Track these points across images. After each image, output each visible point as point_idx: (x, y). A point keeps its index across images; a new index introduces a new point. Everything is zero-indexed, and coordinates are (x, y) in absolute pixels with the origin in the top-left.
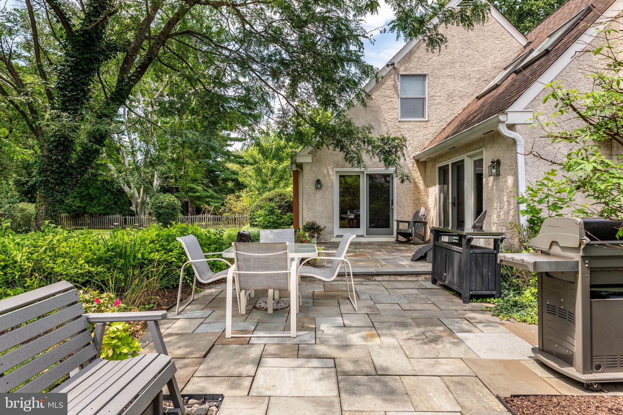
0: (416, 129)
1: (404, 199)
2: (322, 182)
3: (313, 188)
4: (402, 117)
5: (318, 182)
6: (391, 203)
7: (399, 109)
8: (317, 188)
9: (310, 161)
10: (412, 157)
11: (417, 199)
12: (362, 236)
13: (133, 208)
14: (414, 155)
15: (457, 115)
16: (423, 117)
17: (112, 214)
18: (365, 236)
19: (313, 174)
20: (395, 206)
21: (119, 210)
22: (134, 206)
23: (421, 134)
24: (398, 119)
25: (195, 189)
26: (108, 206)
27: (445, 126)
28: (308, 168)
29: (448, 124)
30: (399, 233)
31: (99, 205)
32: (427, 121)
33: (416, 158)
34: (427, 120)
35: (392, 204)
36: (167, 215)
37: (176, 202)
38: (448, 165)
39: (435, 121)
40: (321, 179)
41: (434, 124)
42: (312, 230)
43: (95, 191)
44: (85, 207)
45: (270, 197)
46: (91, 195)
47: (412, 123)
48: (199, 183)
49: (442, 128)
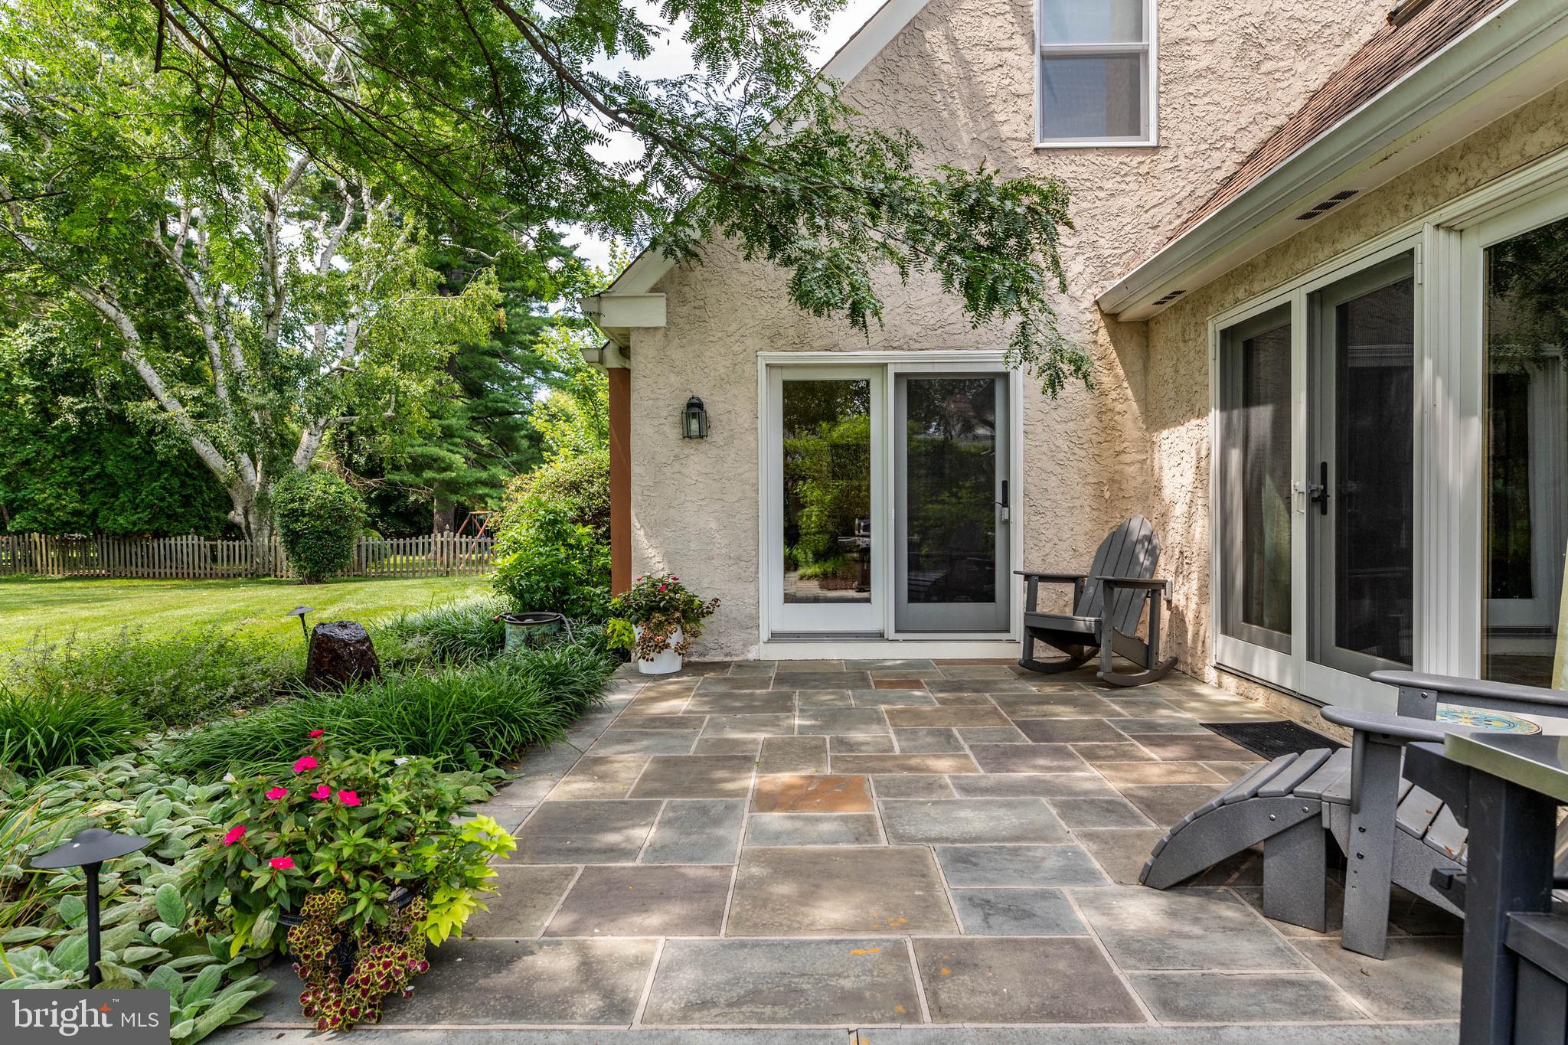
0: (1108, 185)
1: (1053, 481)
2: (711, 410)
3: (674, 433)
4: (1045, 135)
5: (695, 408)
6: (999, 498)
7: (1036, 98)
8: (688, 436)
9: (661, 321)
10: (1088, 302)
11: (1112, 481)
12: (880, 636)
13: (236, 516)
14: (1097, 292)
15: (1282, 120)
16: (1134, 129)
17: (175, 535)
18: (891, 633)
19: (673, 378)
20: (1018, 511)
21: (195, 521)
22: (240, 510)
23: (1129, 202)
24: (1029, 140)
25: (442, 459)
26: (161, 509)
27: (1229, 168)
28: (652, 353)
29: (1241, 158)
30: (1036, 631)
31: (136, 507)
32: (1155, 149)
33: (1105, 307)
34: (1153, 142)
35: (1006, 503)
36: (319, 538)
37: (348, 498)
38: (1285, 309)
39: (1189, 150)
40: (704, 396)
41: (1182, 162)
42: (658, 617)
43: (125, 465)
44: (95, 513)
45: (571, 477)
46: (110, 476)
47: (1091, 156)
48: (456, 445)
49: (1220, 175)
